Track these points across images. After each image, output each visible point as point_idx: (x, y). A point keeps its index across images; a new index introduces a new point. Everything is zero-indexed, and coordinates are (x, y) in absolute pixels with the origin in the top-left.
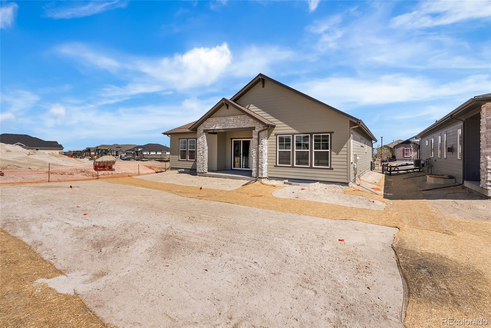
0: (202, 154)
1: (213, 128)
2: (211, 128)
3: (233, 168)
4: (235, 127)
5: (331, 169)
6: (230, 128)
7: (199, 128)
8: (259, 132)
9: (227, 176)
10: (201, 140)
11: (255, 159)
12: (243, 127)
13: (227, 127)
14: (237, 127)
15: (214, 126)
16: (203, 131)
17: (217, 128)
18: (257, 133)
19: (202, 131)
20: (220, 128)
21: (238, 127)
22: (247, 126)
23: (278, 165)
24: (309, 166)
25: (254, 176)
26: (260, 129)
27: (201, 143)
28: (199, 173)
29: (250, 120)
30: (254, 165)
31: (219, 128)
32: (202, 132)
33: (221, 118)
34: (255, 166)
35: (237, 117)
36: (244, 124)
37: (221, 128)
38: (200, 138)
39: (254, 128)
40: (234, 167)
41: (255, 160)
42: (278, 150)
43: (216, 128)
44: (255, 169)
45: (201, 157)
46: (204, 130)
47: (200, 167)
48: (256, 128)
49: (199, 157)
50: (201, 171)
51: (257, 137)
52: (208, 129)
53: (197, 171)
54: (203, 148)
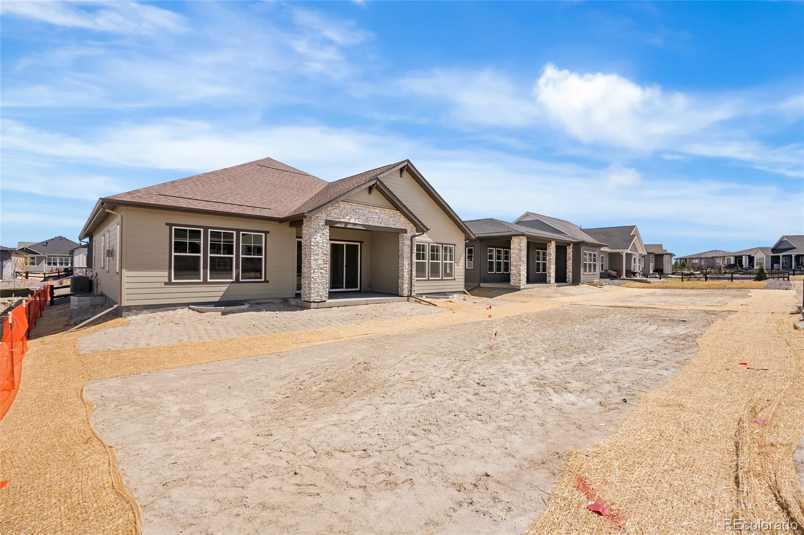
0: (322, 267)
1: (347, 221)
2: (343, 220)
4: (381, 225)
5: (455, 279)
6: (374, 225)
8: (412, 237)
10: (321, 239)
13: (371, 223)
14: (384, 226)
15: (348, 218)
16: (324, 221)
17: (352, 221)
18: (410, 238)
19: (323, 223)
20: (358, 223)
22: (398, 226)
24: (441, 278)
26: (413, 233)
27: (321, 244)
28: (317, 304)
29: (401, 219)
31: (356, 222)
33: (360, 207)
34: (407, 281)
35: (385, 210)
36: (393, 223)
37: (360, 223)
38: (319, 235)
39: (405, 231)
43: (351, 222)
44: (407, 286)
45: (322, 271)
46: (326, 220)
47: (317, 290)
48: (408, 231)
49: (315, 271)
50: (319, 298)
51: (409, 243)
52: (335, 220)
53: (312, 299)
54: (324, 254)
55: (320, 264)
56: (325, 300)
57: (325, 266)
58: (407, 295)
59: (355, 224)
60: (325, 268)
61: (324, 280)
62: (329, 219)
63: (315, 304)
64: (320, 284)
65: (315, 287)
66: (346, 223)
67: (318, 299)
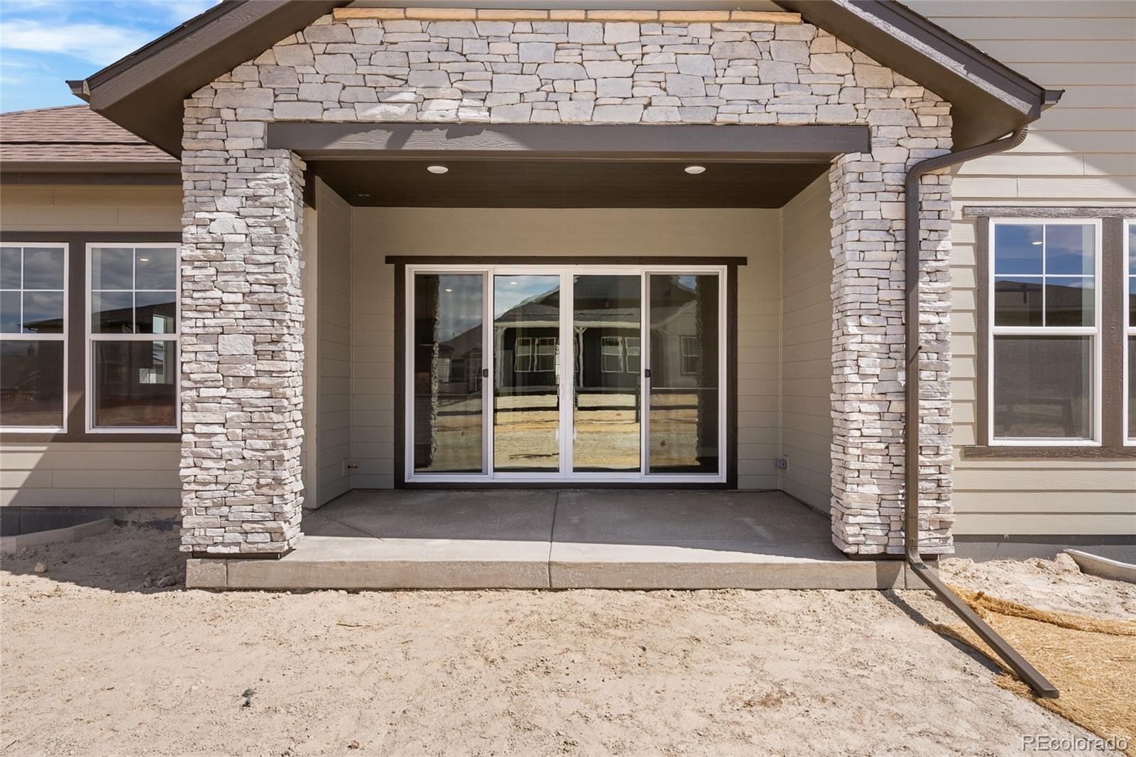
0: (249, 370)
1: (400, 113)
2: (377, 113)
3: (411, 476)
4: (655, 117)
6: (601, 118)
7: (203, 98)
8: (914, 174)
10: (240, 225)
11: (870, 401)
12: (746, 119)
13: (569, 113)
14: (676, 118)
15: (408, 96)
16: (260, 130)
18: (896, 180)
19: (249, 137)
21: (688, 120)
22: (795, 111)
23: (993, 442)
25: (864, 550)
26: (922, 147)
27: (239, 254)
28: (221, 564)
29: (816, 61)
30: (872, 452)
31: (468, 115)
32: (248, 144)
33: (489, 23)
34: (875, 462)
36: (752, 92)
37: (495, 119)
39: (860, 138)
40: (423, 462)
41: (875, 408)
42: (994, 329)
43: (428, 116)
44: (872, 490)
46: (269, 124)
47: (217, 491)
48: (881, 135)
49: (205, 392)
50: (230, 537)
51: (894, 211)
52: (327, 117)
53: (186, 538)
54: (260, 305)
55: (236, 359)
56: (269, 547)
57: (265, 365)
58: (874, 549)
59: (456, 129)
60: (264, 380)
61: (260, 444)
62: (286, 112)
63: (211, 564)
64: (236, 462)
65: (202, 476)
66: (401, 129)
67: (230, 541)
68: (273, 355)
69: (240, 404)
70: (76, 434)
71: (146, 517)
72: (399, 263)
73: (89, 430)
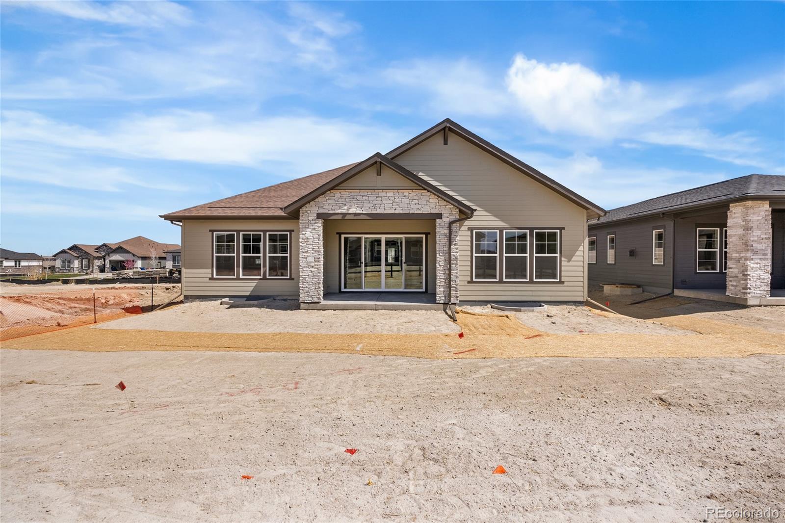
0: (313, 264)
1: (344, 211)
2: (339, 211)
3: (343, 290)
4: (397, 212)
5: (561, 282)
6: (385, 212)
7: (304, 208)
8: (451, 223)
9: (381, 305)
10: (311, 235)
11: (442, 271)
12: (416, 212)
13: (378, 211)
14: (401, 212)
15: (346, 208)
16: (315, 215)
17: (353, 210)
18: (447, 225)
19: (313, 216)
20: (361, 212)
21: (404, 212)
22: (426, 210)
23: (474, 280)
24: (528, 280)
25: (440, 302)
26: (452, 218)
27: (311, 240)
28: (308, 305)
29: (431, 201)
30: (442, 281)
31: (358, 212)
32: (313, 218)
33: (362, 193)
34: (443, 284)
35: (402, 192)
36: (417, 206)
37: (364, 212)
38: (309, 230)
39: (440, 216)
40: (345, 287)
41: (443, 273)
42: (474, 255)
43: (349, 212)
44: (442, 289)
45: (313, 269)
46: (317, 214)
47: (307, 289)
48: (444, 215)
49: (304, 269)
50: (309, 299)
51: (447, 231)
52: (329, 212)
53: (301, 299)
54: (315, 251)
55: (311, 262)
56: (317, 301)
57: (317, 263)
58: (442, 302)
59: (356, 214)
60: (316, 266)
61: (315, 280)
62: (321, 211)
63: (306, 304)
64: (311, 283)
65: (304, 286)
66: (344, 215)
67: (309, 300)
68: (318, 261)
69: (312, 272)
70: (264, 278)
71: (281, 298)
72: (340, 234)
73: (267, 277)
